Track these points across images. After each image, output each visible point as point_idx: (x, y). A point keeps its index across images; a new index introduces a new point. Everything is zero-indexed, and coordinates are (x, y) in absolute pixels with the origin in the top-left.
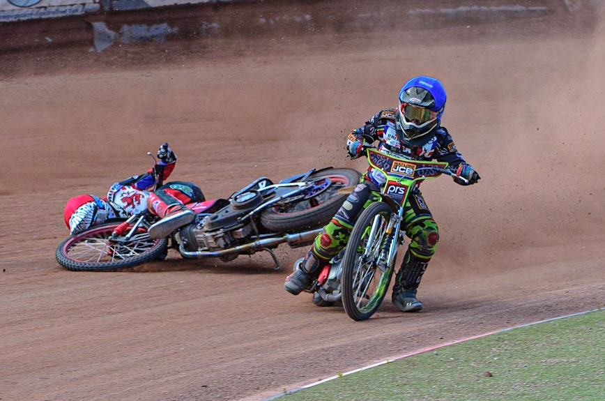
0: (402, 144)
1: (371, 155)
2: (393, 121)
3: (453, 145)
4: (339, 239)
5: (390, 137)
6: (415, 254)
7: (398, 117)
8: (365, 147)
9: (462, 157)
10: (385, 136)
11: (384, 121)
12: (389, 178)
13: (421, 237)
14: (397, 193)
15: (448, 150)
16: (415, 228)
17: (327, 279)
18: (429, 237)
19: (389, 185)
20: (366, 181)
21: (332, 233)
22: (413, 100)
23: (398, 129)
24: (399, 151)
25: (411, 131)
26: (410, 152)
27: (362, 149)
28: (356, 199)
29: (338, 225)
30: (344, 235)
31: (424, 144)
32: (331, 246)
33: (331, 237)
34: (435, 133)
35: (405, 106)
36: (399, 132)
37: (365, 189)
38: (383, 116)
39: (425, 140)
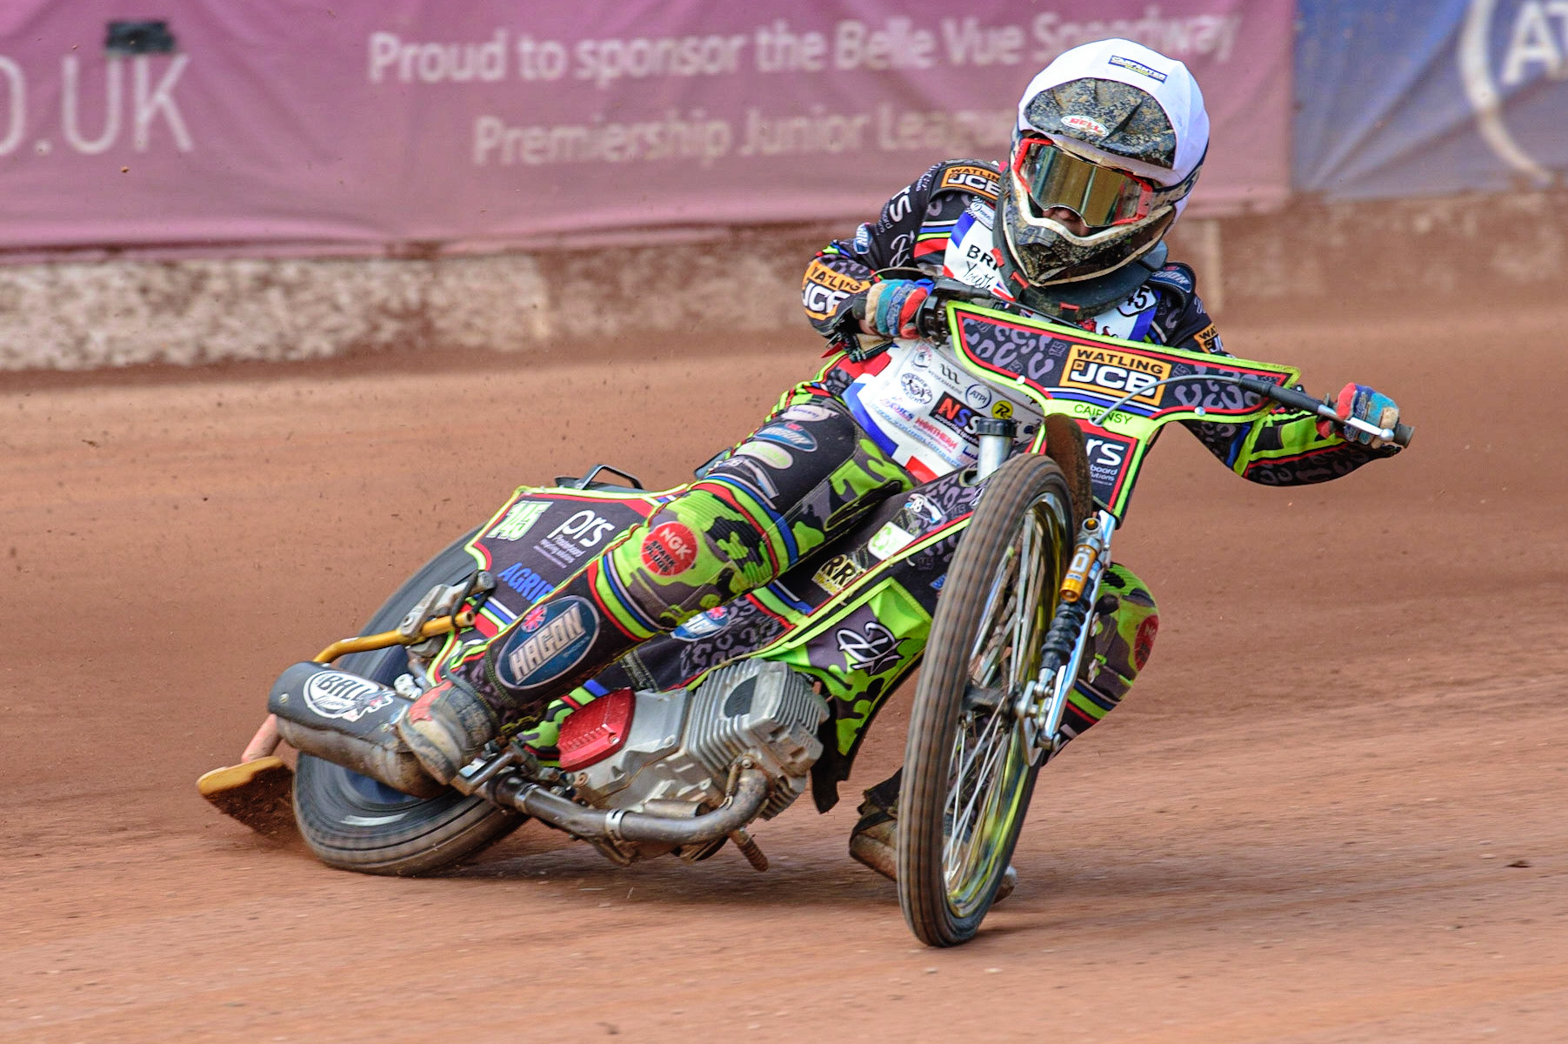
28: (801, 440)
29: (730, 505)
30: (743, 552)
33: (698, 541)
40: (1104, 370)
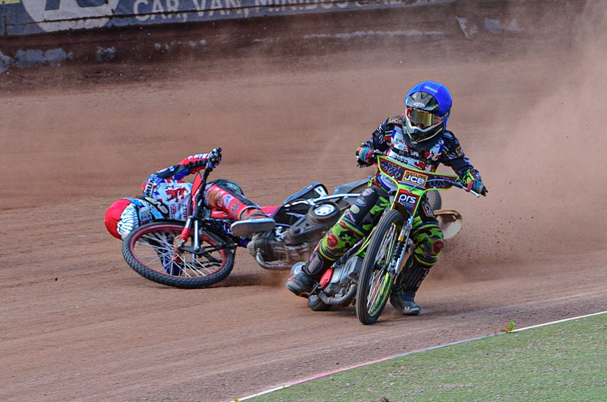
0: (410, 148)
1: (381, 163)
2: (400, 126)
3: (460, 149)
4: (345, 240)
5: (397, 141)
6: (419, 260)
7: (405, 122)
8: (376, 154)
9: (470, 162)
10: (393, 140)
11: (392, 126)
12: (400, 187)
13: (426, 245)
14: (408, 202)
15: (457, 155)
16: (421, 235)
17: (329, 282)
18: (435, 245)
19: (400, 194)
20: (374, 186)
21: (339, 234)
22: (417, 104)
23: (405, 133)
24: (406, 154)
25: (416, 135)
26: (417, 155)
27: (373, 156)
28: (363, 203)
29: (344, 227)
30: (350, 238)
31: (431, 148)
32: (337, 247)
33: (337, 238)
34: (441, 135)
35: (411, 111)
36: (406, 136)
37: (372, 193)
38: (390, 121)
39: (432, 143)
40: (412, 177)
